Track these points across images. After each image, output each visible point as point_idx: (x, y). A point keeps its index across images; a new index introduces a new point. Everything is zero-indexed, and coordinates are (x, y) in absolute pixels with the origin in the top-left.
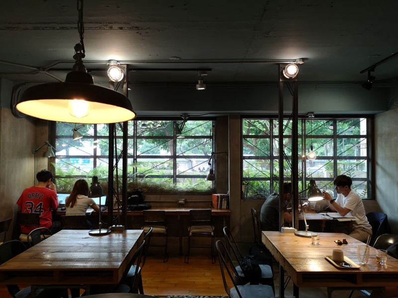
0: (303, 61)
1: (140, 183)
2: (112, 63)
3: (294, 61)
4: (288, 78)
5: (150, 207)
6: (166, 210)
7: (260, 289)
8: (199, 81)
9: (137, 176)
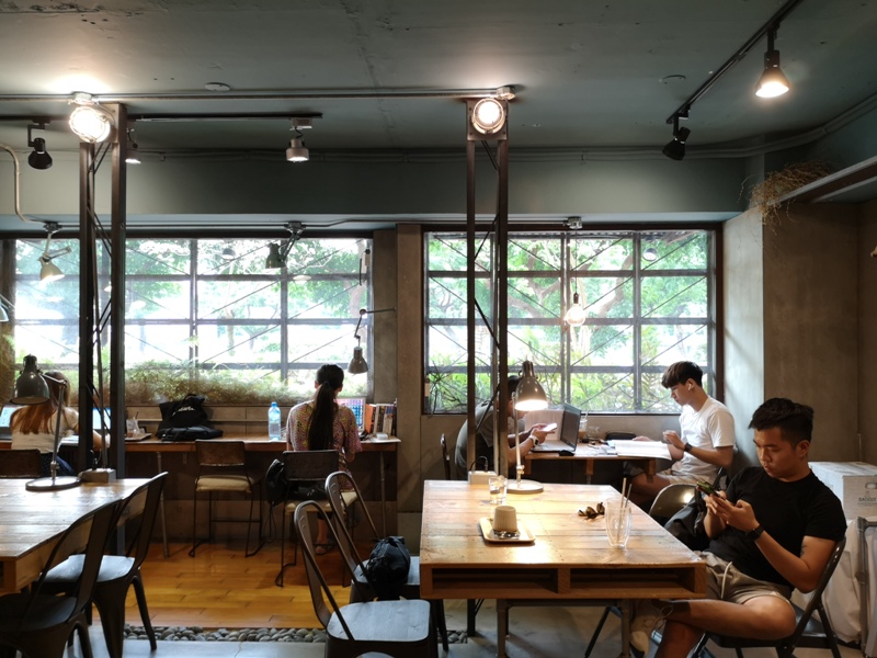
0: (512, 92)
1: (204, 381)
2: (79, 100)
3: (492, 93)
4: (483, 132)
5: (220, 434)
6: (248, 441)
7: (400, 610)
8: (293, 142)
9: (197, 366)
